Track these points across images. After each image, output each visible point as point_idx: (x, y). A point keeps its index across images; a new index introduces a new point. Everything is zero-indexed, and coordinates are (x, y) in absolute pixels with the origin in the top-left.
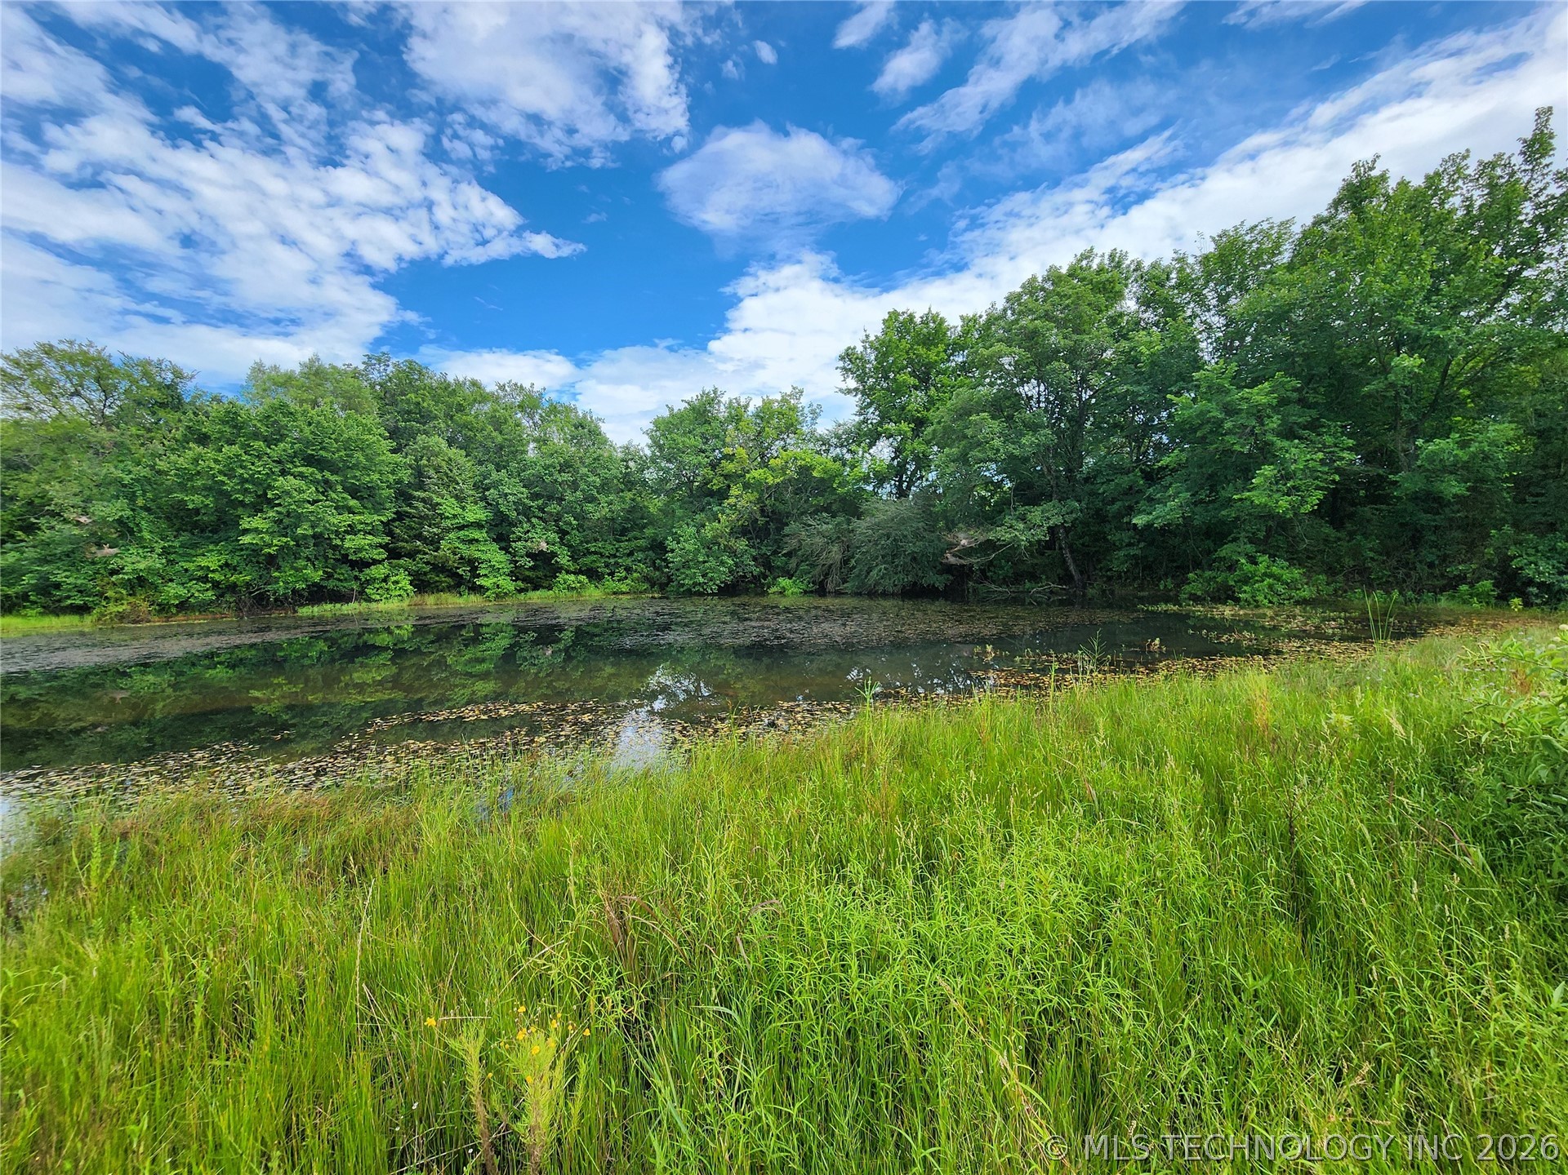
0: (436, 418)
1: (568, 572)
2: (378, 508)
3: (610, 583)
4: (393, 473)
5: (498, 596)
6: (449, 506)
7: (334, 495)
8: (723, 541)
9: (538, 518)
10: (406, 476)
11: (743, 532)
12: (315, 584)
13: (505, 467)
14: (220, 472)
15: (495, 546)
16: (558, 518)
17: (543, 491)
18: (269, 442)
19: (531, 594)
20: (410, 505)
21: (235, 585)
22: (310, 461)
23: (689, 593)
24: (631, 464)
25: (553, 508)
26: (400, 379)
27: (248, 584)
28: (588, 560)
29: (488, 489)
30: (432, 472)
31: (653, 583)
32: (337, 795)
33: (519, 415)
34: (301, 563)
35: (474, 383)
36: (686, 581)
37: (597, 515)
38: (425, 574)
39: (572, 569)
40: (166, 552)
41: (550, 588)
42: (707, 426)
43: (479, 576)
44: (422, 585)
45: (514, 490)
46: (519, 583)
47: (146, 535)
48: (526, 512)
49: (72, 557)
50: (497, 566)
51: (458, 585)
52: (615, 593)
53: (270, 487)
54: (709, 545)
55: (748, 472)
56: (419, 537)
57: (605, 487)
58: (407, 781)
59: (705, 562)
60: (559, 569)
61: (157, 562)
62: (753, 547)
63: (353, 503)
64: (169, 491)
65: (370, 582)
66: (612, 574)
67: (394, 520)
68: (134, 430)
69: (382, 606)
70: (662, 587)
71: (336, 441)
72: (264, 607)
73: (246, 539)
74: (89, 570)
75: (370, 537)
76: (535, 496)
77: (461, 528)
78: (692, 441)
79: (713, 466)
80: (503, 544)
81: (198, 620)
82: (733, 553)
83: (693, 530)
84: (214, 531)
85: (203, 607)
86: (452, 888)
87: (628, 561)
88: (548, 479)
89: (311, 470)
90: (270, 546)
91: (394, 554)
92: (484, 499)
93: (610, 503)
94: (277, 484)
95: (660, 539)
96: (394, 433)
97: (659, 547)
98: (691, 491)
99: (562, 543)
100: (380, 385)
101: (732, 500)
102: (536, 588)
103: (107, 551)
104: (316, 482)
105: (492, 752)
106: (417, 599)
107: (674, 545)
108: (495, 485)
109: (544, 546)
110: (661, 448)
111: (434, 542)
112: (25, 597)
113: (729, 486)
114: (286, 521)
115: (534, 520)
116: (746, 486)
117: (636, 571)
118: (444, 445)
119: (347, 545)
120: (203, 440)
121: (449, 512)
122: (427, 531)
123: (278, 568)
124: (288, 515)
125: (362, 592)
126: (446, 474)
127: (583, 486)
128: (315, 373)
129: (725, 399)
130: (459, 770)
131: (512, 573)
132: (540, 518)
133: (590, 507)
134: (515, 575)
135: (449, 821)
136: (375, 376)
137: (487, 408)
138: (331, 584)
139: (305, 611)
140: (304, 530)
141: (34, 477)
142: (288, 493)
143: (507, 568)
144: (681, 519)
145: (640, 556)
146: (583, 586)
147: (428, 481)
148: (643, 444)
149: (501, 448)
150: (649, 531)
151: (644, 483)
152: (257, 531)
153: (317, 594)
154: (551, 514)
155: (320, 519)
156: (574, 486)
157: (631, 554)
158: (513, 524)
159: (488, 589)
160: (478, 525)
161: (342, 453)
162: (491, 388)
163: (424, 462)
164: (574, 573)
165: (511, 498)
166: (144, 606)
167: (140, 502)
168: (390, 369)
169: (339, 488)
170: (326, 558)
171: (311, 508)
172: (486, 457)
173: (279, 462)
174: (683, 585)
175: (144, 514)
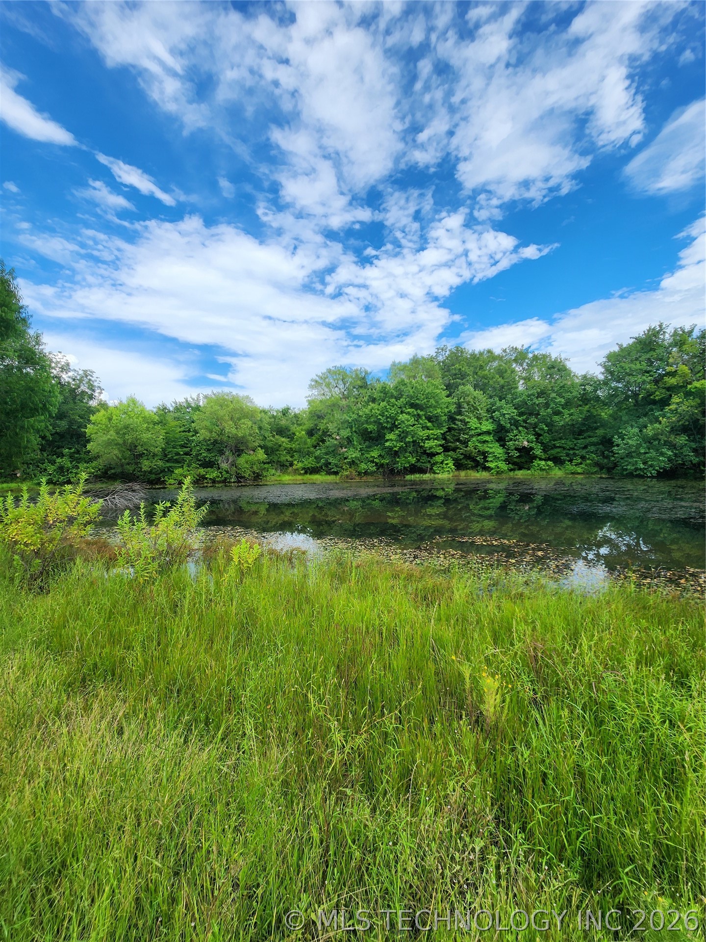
0: (468, 375)
1: (541, 459)
2: (440, 426)
3: (570, 467)
4: (447, 407)
5: (498, 473)
6: (473, 423)
7: (421, 421)
8: (663, 438)
9: (522, 426)
10: (453, 408)
11: (684, 430)
12: (412, 465)
13: (504, 398)
14: (380, 414)
15: (497, 444)
16: (535, 426)
17: (526, 410)
18: (397, 399)
19: (517, 472)
20: (454, 424)
21: (383, 464)
22: (413, 406)
23: (631, 475)
24: (588, 388)
25: (533, 420)
26: (452, 358)
27: (387, 464)
28: (554, 452)
29: (494, 412)
30: (465, 405)
31: (601, 467)
32: (421, 568)
33: (514, 365)
34: (408, 454)
35: (489, 351)
36: (629, 467)
37: (562, 423)
38: (461, 460)
39: (543, 457)
40: (361, 450)
41: (529, 469)
42: (652, 353)
43: (487, 461)
44: (459, 466)
45: (509, 411)
46: (510, 465)
47: (355, 443)
48: (516, 424)
49: (333, 452)
50: (498, 456)
51: (476, 466)
52: (572, 473)
53: (397, 420)
54: (649, 441)
55: (690, 383)
56: (458, 440)
57: (568, 404)
58: (449, 568)
59: (645, 453)
60: (535, 457)
61: (358, 454)
62: (693, 441)
63: (429, 424)
64: (363, 424)
65: (435, 464)
66: (571, 461)
67: (447, 432)
68: (352, 400)
69: (440, 476)
70: (609, 470)
71: (423, 395)
72: (393, 475)
73: (387, 444)
74: (338, 457)
75: (436, 441)
76: (521, 414)
77: (479, 435)
78: (638, 366)
79: (656, 382)
80: (502, 443)
81: (370, 479)
82: (673, 446)
83: (636, 430)
84: (377, 440)
85: (372, 473)
86: (465, 619)
87: (583, 452)
88: (530, 403)
89: (413, 410)
90: (396, 447)
91: (446, 449)
92: (492, 417)
93: (571, 415)
94: (399, 418)
95: (609, 436)
96: (448, 387)
97: (608, 442)
98: (637, 401)
99: (537, 441)
100: (443, 362)
101: (673, 407)
102: (520, 469)
103: (344, 450)
104: (414, 416)
105: (487, 563)
106: (456, 473)
107: (620, 441)
108: (498, 409)
109: (526, 443)
110: (612, 373)
111: (465, 443)
112: (321, 467)
113: (671, 396)
114: (402, 435)
115: (520, 428)
116: (688, 394)
117: (589, 459)
118: (472, 389)
119: (426, 446)
120: (374, 400)
121: (474, 426)
122: (463, 437)
123: (399, 457)
124: (403, 432)
125: (431, 469)
126: (473, 405)
127: (552, 405)
128: (416, 362)
129: (670, 331)
130: (471, 568)
131: (506, 460)
132: (525, 427)
133: (556, 418)
134: (508, 460)
135: (465, 591)
136: (441, 358)
137: (495, 364)
138: (419, 464)
139: (408, 477)
140: (409, 439)
141: (325, 421)
142: (403, 422)
143: (505, 456)
144: (626, 422)
145: (592, 448)
146: (550, 468)
147: (463, 410)
148: (598, 373)
149: (503, 387)
150: (600, 432)
151: (598, 398)
152: (391, 440)
153: (414, 469)
154: (530, 424)
155: (415, 434)
156: (547, 405)
157: (585, 447)
158: (508, 431)
159: (492, 469)
160: (488, 433)
161: (425, 400)
162: (497, 351)
163: (462, 400)
164: (545, 460)
165: (507, 416)
166: (354, 473)
167: (354, 429)
168: (448, 353)
169: (424, 418)
170: (417, 452)
171: (412, 428)
172: (494, 393)
173: (400, 408)
174: (626, 469)
175: (355, 434)
